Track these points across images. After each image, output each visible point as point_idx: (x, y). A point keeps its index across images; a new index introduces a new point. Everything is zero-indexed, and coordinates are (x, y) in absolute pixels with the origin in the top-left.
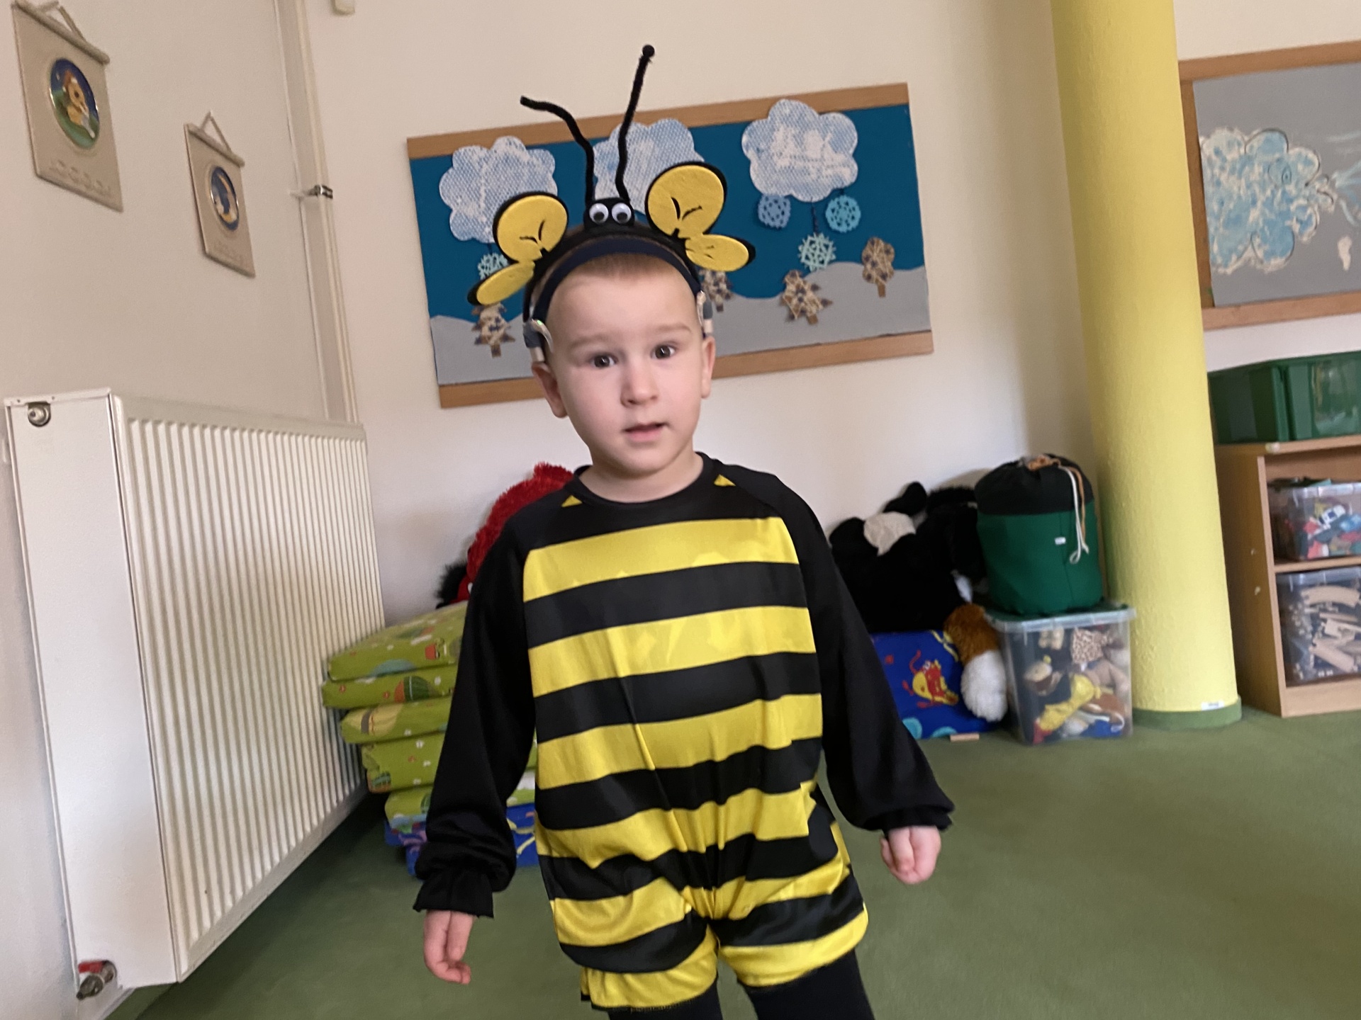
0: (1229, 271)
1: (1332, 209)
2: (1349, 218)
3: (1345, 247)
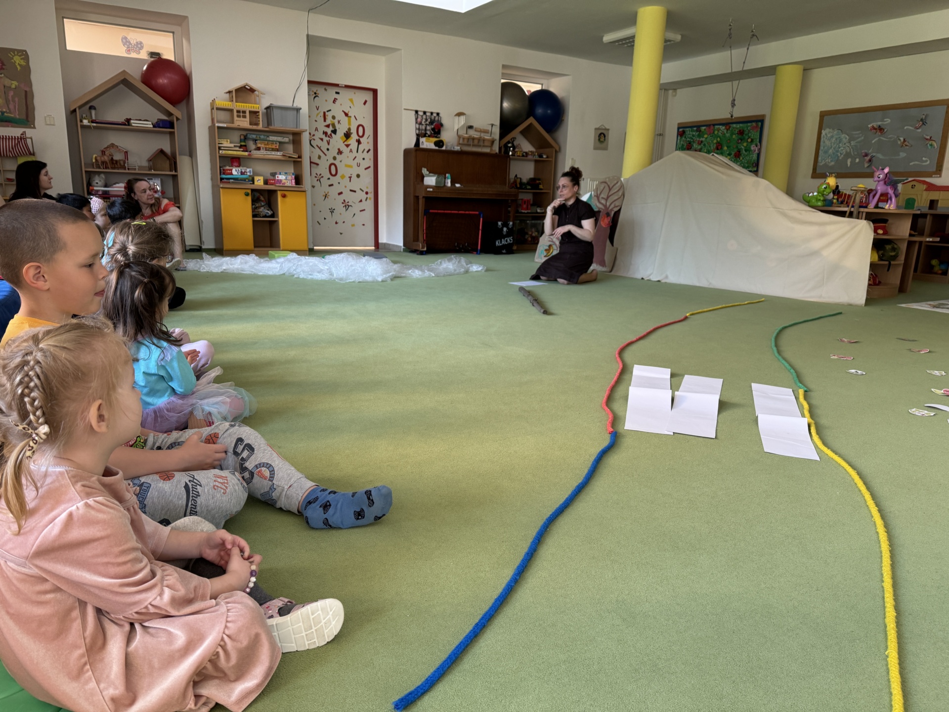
0: (821, 164)
1: (849, 151)
2: (852, 153)
3: (849, 161)
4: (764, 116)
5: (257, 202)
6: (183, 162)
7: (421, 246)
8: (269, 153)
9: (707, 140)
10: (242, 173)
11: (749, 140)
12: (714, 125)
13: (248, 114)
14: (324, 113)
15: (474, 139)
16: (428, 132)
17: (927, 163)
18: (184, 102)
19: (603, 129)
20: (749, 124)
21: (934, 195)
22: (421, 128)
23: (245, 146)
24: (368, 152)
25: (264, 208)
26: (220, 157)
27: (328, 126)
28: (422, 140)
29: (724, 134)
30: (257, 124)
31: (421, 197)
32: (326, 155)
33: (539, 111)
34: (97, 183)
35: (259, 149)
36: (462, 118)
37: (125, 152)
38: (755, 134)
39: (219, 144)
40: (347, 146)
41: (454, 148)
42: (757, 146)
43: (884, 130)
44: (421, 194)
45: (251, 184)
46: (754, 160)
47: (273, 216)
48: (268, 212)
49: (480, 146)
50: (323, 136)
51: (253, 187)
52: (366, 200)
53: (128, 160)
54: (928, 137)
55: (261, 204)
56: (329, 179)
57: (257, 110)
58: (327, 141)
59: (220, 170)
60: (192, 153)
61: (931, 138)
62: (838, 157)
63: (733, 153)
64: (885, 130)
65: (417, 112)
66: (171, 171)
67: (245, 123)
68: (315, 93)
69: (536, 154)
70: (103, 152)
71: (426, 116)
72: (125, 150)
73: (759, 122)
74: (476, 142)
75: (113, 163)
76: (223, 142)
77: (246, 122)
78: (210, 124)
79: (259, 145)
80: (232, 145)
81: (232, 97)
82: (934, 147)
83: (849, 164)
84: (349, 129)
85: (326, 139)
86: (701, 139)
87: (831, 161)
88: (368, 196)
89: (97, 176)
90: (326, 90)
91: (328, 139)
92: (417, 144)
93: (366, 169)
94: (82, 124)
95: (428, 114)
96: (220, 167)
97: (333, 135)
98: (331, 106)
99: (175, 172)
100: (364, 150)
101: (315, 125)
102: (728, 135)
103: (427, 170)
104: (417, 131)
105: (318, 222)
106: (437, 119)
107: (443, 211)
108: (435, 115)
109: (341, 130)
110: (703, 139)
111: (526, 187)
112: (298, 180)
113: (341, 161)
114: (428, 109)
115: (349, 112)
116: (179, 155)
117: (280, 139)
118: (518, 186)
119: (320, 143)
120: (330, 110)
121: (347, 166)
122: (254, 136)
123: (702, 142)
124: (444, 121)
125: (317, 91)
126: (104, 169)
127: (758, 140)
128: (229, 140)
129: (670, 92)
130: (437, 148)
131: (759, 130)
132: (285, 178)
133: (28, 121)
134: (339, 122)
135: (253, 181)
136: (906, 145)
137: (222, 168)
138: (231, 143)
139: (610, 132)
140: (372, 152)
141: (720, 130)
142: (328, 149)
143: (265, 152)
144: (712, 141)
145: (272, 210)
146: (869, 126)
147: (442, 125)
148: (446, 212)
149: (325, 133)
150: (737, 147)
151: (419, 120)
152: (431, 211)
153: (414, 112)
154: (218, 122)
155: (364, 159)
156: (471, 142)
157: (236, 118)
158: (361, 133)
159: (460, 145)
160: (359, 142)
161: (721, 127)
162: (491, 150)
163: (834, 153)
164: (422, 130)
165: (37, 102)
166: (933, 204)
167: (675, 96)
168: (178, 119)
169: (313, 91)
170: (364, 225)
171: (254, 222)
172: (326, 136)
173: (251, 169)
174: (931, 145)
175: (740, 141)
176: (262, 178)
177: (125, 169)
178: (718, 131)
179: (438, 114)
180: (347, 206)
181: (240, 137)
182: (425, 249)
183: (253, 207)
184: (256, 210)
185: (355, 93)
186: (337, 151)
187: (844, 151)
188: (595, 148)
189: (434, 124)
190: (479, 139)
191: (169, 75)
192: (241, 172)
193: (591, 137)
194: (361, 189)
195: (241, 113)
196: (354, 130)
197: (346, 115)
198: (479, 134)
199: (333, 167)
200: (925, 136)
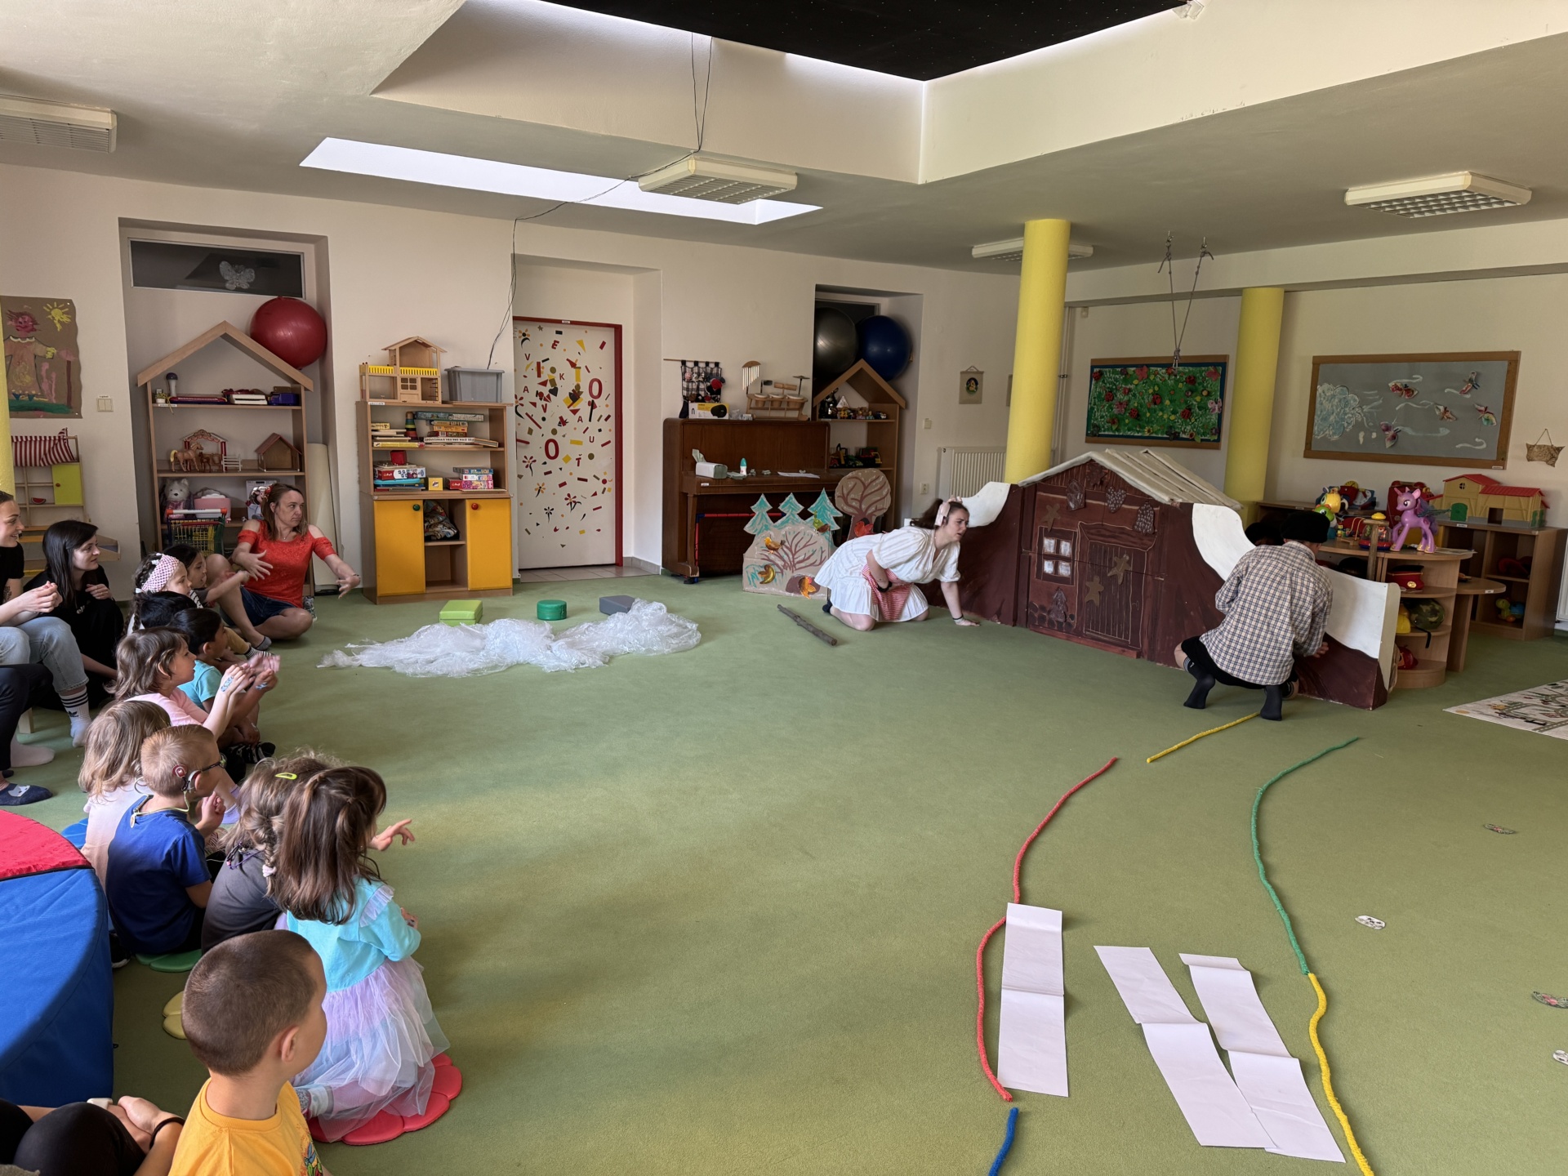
0: (1319, 437)
1: (1360, 420)
2: (1366, 425)
3: (1361, 435)
4: (1226, 357)
5: (432, 517)
6: (314, 454)
7: (691, 570)
8: (452, 440)
9: (1139, 387)
10: (409, 476)
11: (1205, 393)
12: (1148, 366)
13: (419, 384)
14: (539, 364)
15: (773, 401)
16: (702, 393)
17: (1483, 446)
18: (317, 362)
19: (974, 373)
20: (1203, 368)
21: (1495, 501)
22: (690, 387)
23: (414, 429)
24: (606, 420)
25: (444, 526)
26: (373, 451)
27: (544, 384)
28: (692, 406)
29: (1165, 380)
30: (433, 397)
31: (690, 496)
32: (540, 428)
33: (874, 349)
34: (176, 495)
35: (436, 434)
36: (754, 373)
37: (222, 443)
38: (1213, 384)
39: (373, 430)
40: (575, 412)
41: (742, 416)
42: (1216, 403)
43: (1413, 392)
44: (692, 492)
45: (422, 490)
46: (1213, 424)
47: (456, 537)
48: (450, 531)
49: (784, 409)
50: (537, 400)
51: (426, 495)
52: (603, 492)
53: (225, 455)
54: (1483, 408)
55: (438, 519)
56: (545, 463)
57: (432, 377)
58: (543, 406)
59: (374, 471)
60: (327, 437)
61: (1486, 409)
62: (1344, 428)
63: (1180, 411)
64: (1416, 393)
65: (684, 363)
66: (293, 468)
67: (413, 398)
68: (524, 335)
69: (870, 413)
70: (187, 445)
71: (699, 368)
72: (222, 440)
73: (1218, 366)
74: (776, 405)
75: (202, 462)
76: (379, 428)
77: (416, 396)
78: (359, 399)
79: (436, 429)
80: (393, 432)
81: (395, 356)
82: (1492, 424)
83: (1361, 440)
84: (578, 387)
85: (540, 403)
86: (1129, 386)
87: (1334, 434)
88: (606, 486)
89: (176, 484)
90: (540, 328)
91: (544, 403)
92: (685, 412)
93: (603, 445)
94: (155, 405)
95: (702, 365)
96: (374, 466)
97: (551, 396)
98: (548, 352)
99: (301, 471)
100: (601, 416)
101: (526, 382)
102: (1170, 382)
103: (700, 452)
104: (685, 393)
105: (526, 530)
106: (715, 371)
107: (726, 515)
108: (712, 366)
109: (565, 389)
110: (1132, 387)
111: (855, 464)
112: (498, 480)
113: (564, 436)
114: (702, 358)
115: (577, 360)
116: (308, 443)
117: (469, 417)
118: (843, 462)
119: (531, 410)
120: (548, 359)
121: (573, 442)
122: (429, 415)
123: (1130, 390)
124: (725, 375)
125: (527, 331)
126: (187, 472)
127: (1219, 394)
128: (388, 424)
129: (1079, 310)
130: (716, 418)
131: (1220, 377)
132: (478, 480)
133: (71, 408)
134: (561, 376)
135: (425, 484)
136: (1449, 418)
137: (377, 469)
138: (391, 428)
139: (984, 374)
140: (612, 420)
141: (1158, 374)
142: (544, 419)
143: (446, 439)
144: (1146, 390)
145: (457, 529)
146: (1391, 385)
147: (723, 381)
148: (730, 515)
149: (540, 395)
150: (1186, 402)
151: (687, 375)
152: (706, 515)
153: (680, 364)
154: (374, 396)
155: (600, 430)
156: (768, 405)
157: (400, 390)
158: (595, 392)
159: (751, 411)
160: (593, 405)
161: (1159, 369)
162: (800, 414)
163: (1337, 422)
164: (692, 389)
165: (86, 378)
166: (1494, 515)
167: (1087, 316)
168: (306, 389)
169: (520, 332)
170: (599, 530)
171: (426, 547)
172: (541, 399)
173: (424, 469)
174: (1487, 420)
175: (1190, 394)
176: (440, 480)
177: (220, 471)
178: (1156, 376)
179: (717, 364)
180: (573, 503)
181: (407, 416)
182: (698, 575)
183: (426, 525)
184: (430, 530)
185: (586, 332)
186: (559, 420)
187: (1353, 419)
188: (963, 402)
189: (711, 381)
190: (781, 402)
191: (294, 324)
192: (408, 474)
193: (956, 384)
194: (595, 476)
195: (409, 384)
196: (584, 388)
197: (573, 365)
198: (781, 391)
199: (551, 446)
200: (1477, 406)
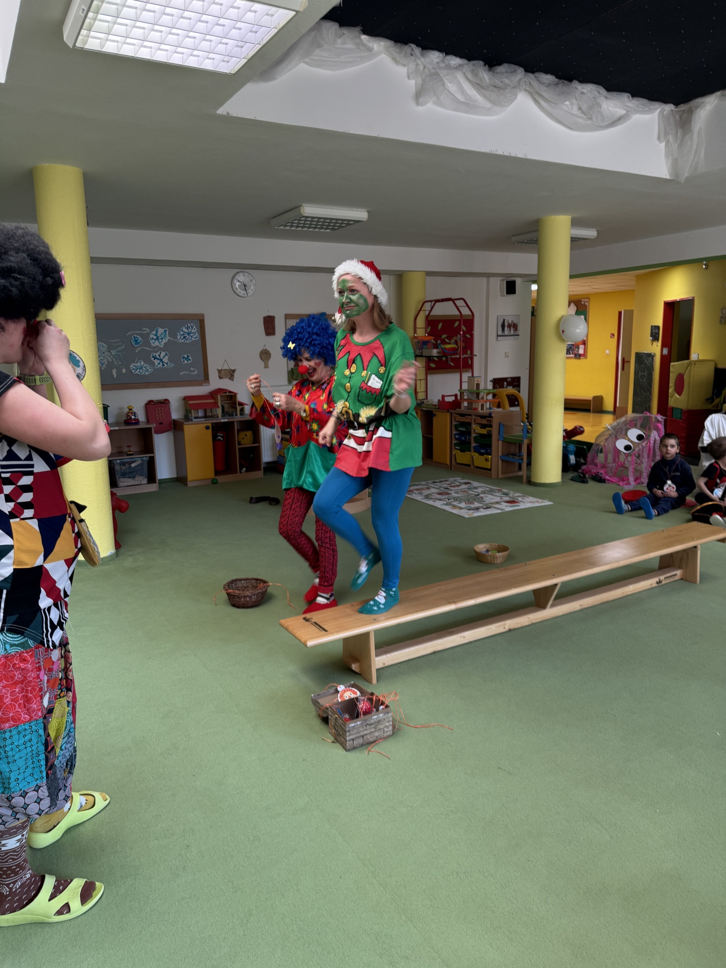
2: (116, 363)
3: (114, 372)
17: (196, 372)
83: (115, 375)
187: (105, 360)
